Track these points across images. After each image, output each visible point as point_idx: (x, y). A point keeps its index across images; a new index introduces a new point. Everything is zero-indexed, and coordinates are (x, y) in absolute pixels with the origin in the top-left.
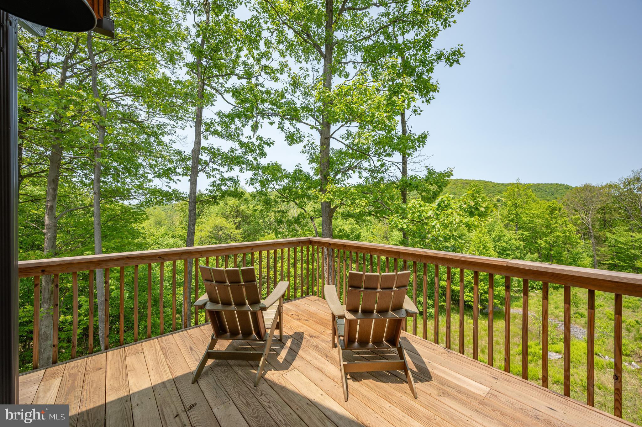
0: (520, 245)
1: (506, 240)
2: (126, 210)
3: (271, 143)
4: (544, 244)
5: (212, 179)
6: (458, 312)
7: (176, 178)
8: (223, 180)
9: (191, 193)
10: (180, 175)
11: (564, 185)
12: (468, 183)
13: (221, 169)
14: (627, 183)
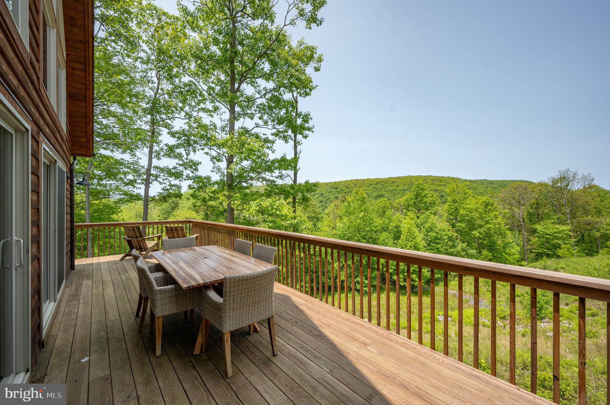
0: (453, 235)
1: (437, 231)
2: (106, 206)
3: (199, 163)
4: (478, 235)
5: (164, 185)
6: (394, 291)
7: (138, 186)
8: (171, 185)
9: (145, 196)
10: (139, 184)
11: (528, 181)
13: (170, 179)
14: (555, 182)
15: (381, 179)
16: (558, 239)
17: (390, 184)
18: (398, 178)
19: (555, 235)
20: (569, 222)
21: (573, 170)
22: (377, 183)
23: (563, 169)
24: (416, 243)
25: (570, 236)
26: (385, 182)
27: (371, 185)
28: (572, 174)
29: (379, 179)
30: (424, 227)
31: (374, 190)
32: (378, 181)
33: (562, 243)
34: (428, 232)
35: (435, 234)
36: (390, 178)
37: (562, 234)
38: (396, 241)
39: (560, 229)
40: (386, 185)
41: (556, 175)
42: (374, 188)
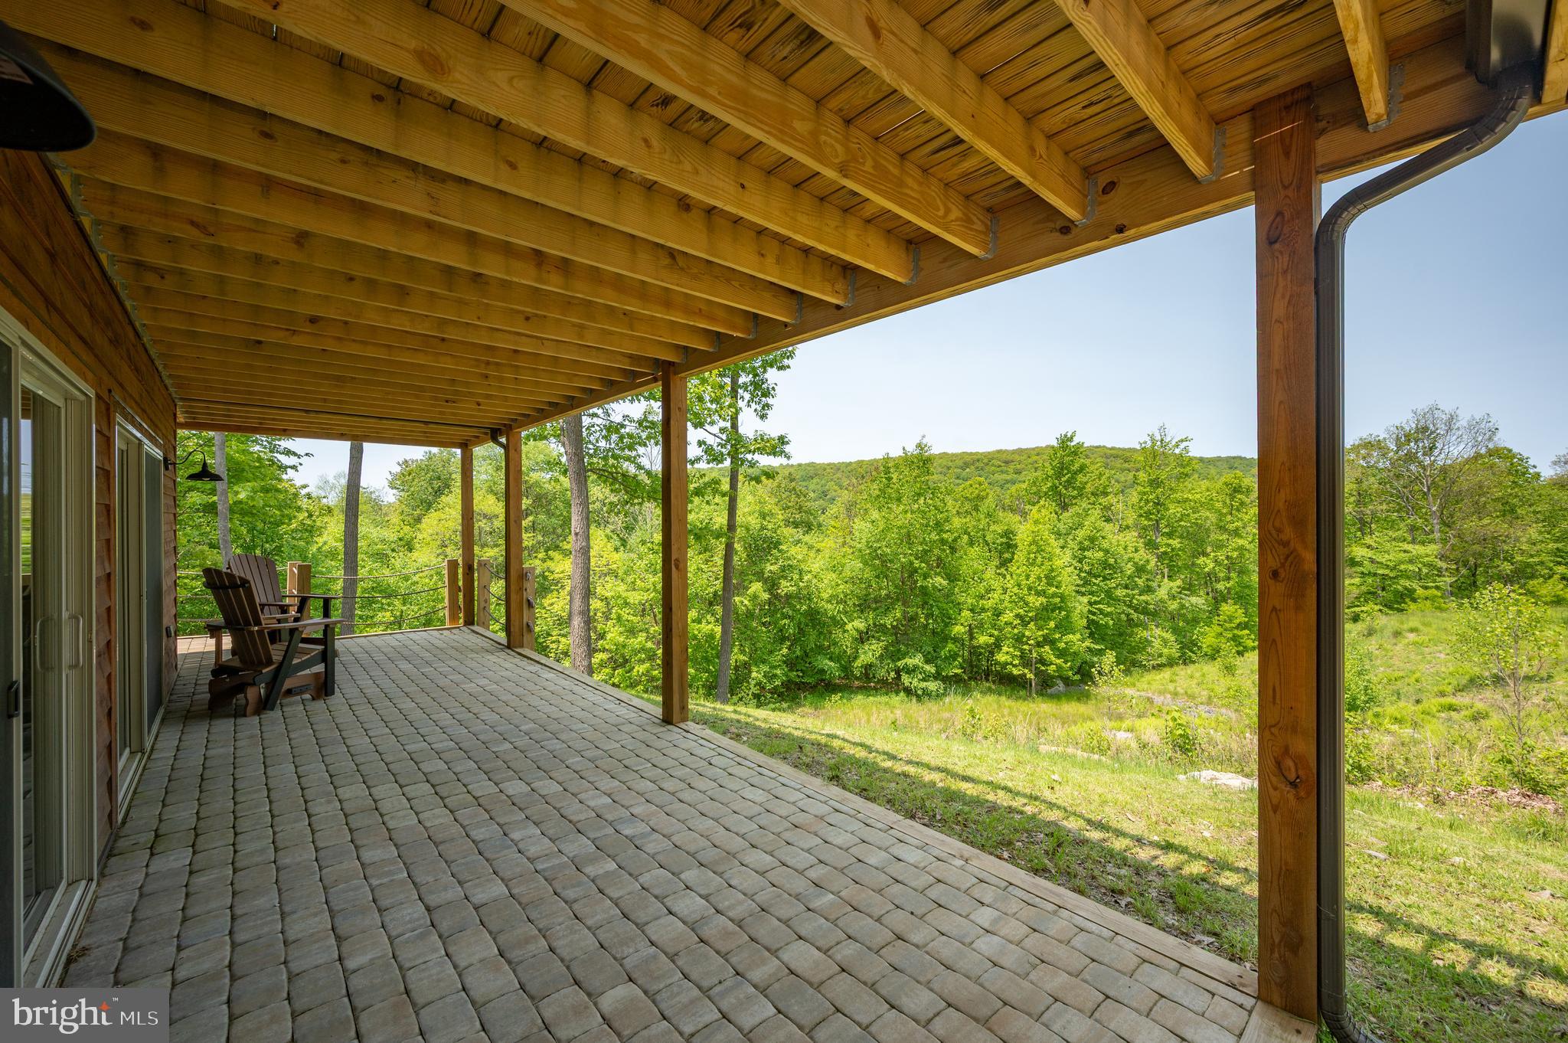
0: (1148, 562)
4: (1212, 566)
12: (1116, 457)
14: (1404, 438)
15: (976, 454)
16: (1408, 578)
17: (1000, 466)
18: (1020, 451)
19: (1402, 567)
20: (1437, 535)
21: (1447, 406)
22: (966, 465)
23: (1422, 405)
24: (1052, 570)
25: (1440, 570)
26: (986, 461)
27: (949, 468)
28: (1444, 416)
29: (971, 454)
30: (1074, 539)
31: (957, 481)
32: (968, 459)
33: (1417, 587)
34: (1083, 549)
35: (1101, 554)
36: (999, 452)
37: (1420, 565)
38: (1003, 570)
39: (1414, 552)
40: (987, 468)
41: (1406, 419)
42: (958, 478)
